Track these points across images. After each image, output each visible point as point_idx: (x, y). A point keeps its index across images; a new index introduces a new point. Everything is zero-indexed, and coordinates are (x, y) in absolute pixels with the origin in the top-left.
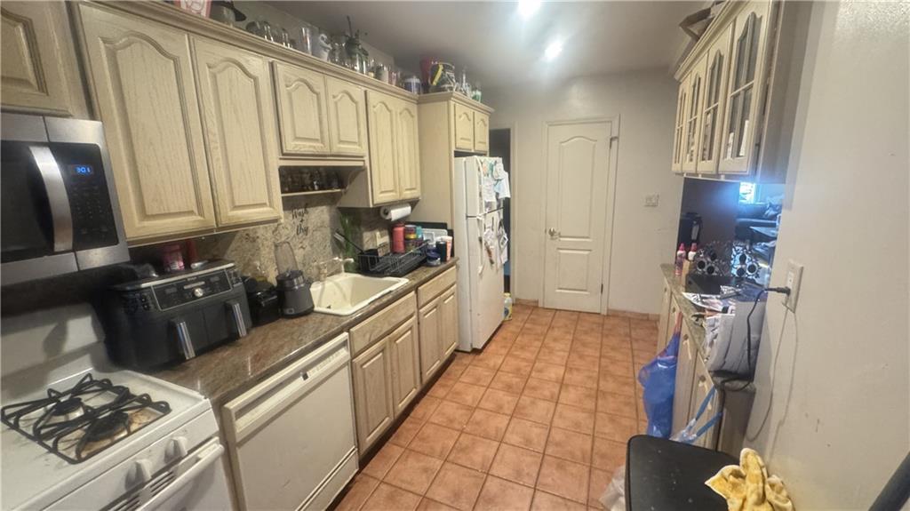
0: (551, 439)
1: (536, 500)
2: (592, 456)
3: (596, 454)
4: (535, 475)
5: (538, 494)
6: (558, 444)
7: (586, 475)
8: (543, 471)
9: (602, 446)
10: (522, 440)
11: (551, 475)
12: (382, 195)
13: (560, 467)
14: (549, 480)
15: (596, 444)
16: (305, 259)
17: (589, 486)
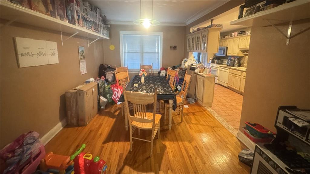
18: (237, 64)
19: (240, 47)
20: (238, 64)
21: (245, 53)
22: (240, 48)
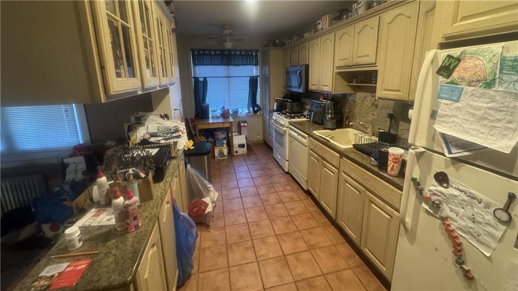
0: (253, 250)
1: (245, 219)
2: (227, 251)
3: (225, 254)
4: (251, 227)
5: (245, 221)
6: (247, 248)
7: (228, 238)
8: (247, 231)
9: (222, 261)
10: (267, 241)
11: (243, 230)
12: (384, 92)
13: (241, 237)
14: (244, 228)
15: (226, 261)
16: (373, 121)
17: (226, 234)
18: (332, 118)
19: (336, 64)
20: (334, 121)
21: (354, 84)
22: (338, 68)
